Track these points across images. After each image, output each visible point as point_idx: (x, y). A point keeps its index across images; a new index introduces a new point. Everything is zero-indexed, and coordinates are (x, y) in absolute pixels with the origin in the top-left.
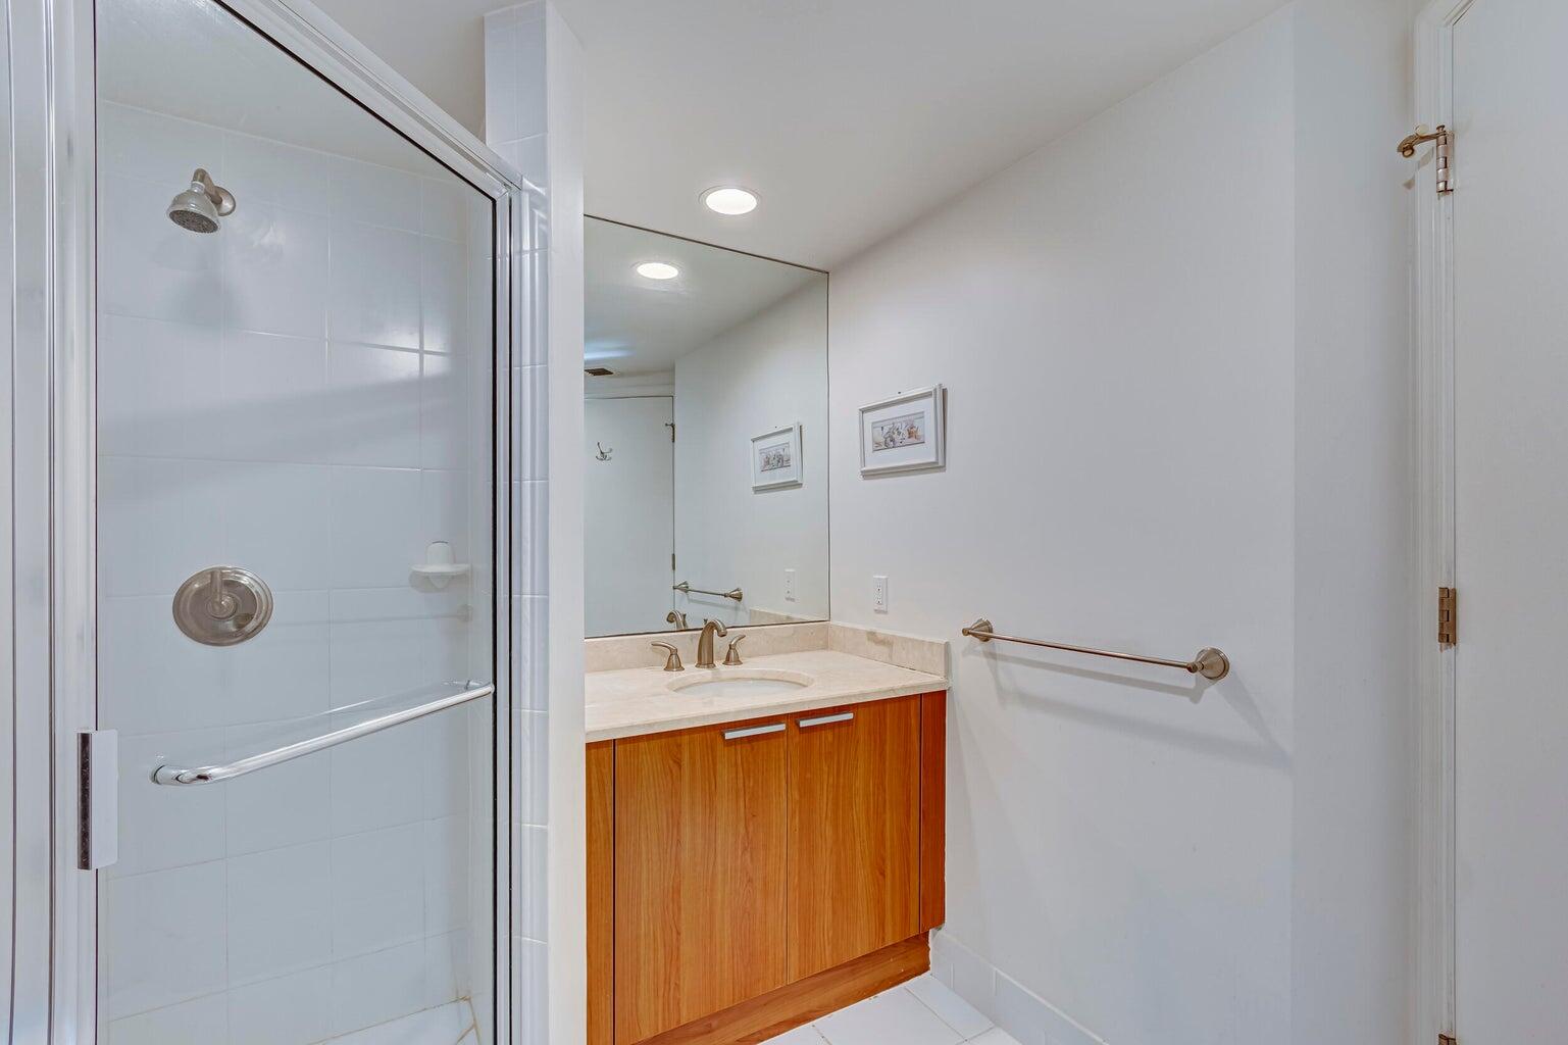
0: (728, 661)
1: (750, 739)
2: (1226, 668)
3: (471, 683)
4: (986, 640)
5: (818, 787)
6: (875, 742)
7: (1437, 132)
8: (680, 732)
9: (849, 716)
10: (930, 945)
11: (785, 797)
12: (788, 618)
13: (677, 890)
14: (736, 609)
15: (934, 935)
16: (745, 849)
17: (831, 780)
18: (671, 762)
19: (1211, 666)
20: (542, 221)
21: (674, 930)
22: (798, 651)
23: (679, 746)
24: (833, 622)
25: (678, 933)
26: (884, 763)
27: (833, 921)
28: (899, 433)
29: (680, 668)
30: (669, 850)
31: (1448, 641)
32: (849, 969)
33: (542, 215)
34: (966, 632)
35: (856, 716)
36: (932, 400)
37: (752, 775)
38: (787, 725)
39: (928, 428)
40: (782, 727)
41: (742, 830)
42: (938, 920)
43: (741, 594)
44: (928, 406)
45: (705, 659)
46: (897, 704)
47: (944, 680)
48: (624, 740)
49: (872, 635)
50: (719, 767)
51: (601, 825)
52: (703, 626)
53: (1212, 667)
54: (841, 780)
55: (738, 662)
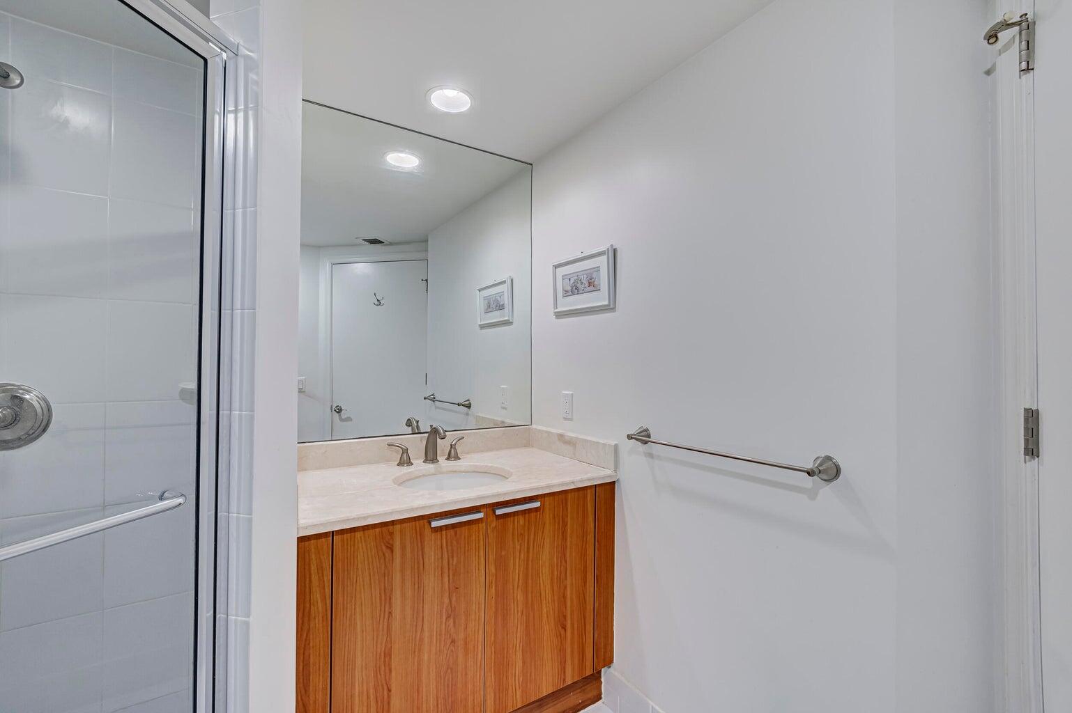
0: (449, 458)
1: (453, 526)
2: (838, 471)
3: (166, 495)
4: (646, 443)
5: (512, 561)
6: (559, 523)
7: (1020, 19)
8: (393, 523)
9: (537, 504)
10: (603, 680)
11: (483, 572)
12: (503, 422)
13: (388, 654)
14: (467, 414)
15: (605, 672)
16: (448, 617)
17: (522, 555)
18: (384, 547)
19: (825, 471)
20: (257, 83)
21: (385, 687)
22: (507, 448)
23: (391, 534)
24: (534, 426)
25: (389, 690)
26: (566, 540)
27: (523, 666)
28: (582, 283)
29: (410, 463)
30: (381, 622)
31: (1032, 454)
32: (538, 703)
33: (255, 77)
34: (630, 437)
35: (543, 504)
36: (605, 257)
37: (455, 555)
38: (486, 514)
39: (603, 279)
40: (480, 516)
41: (446, 601)
42: (608, 662)
43: (470, 404)
44: (602, 262)
45: (431, 456)
46: (576, 493)
47: (614, 473)
48: (342, 532)
49: (561, 436)
50: (426, 549)
51: (320, 604)
52: (429, 430)
53: (827, 471)
54: (531, 555)
55: (457, 458)
